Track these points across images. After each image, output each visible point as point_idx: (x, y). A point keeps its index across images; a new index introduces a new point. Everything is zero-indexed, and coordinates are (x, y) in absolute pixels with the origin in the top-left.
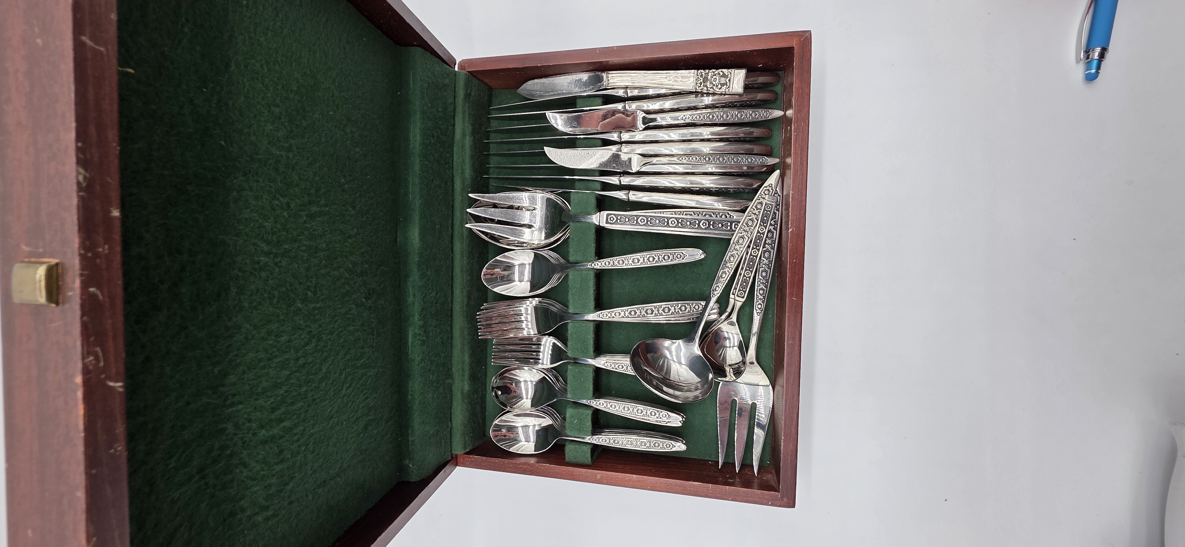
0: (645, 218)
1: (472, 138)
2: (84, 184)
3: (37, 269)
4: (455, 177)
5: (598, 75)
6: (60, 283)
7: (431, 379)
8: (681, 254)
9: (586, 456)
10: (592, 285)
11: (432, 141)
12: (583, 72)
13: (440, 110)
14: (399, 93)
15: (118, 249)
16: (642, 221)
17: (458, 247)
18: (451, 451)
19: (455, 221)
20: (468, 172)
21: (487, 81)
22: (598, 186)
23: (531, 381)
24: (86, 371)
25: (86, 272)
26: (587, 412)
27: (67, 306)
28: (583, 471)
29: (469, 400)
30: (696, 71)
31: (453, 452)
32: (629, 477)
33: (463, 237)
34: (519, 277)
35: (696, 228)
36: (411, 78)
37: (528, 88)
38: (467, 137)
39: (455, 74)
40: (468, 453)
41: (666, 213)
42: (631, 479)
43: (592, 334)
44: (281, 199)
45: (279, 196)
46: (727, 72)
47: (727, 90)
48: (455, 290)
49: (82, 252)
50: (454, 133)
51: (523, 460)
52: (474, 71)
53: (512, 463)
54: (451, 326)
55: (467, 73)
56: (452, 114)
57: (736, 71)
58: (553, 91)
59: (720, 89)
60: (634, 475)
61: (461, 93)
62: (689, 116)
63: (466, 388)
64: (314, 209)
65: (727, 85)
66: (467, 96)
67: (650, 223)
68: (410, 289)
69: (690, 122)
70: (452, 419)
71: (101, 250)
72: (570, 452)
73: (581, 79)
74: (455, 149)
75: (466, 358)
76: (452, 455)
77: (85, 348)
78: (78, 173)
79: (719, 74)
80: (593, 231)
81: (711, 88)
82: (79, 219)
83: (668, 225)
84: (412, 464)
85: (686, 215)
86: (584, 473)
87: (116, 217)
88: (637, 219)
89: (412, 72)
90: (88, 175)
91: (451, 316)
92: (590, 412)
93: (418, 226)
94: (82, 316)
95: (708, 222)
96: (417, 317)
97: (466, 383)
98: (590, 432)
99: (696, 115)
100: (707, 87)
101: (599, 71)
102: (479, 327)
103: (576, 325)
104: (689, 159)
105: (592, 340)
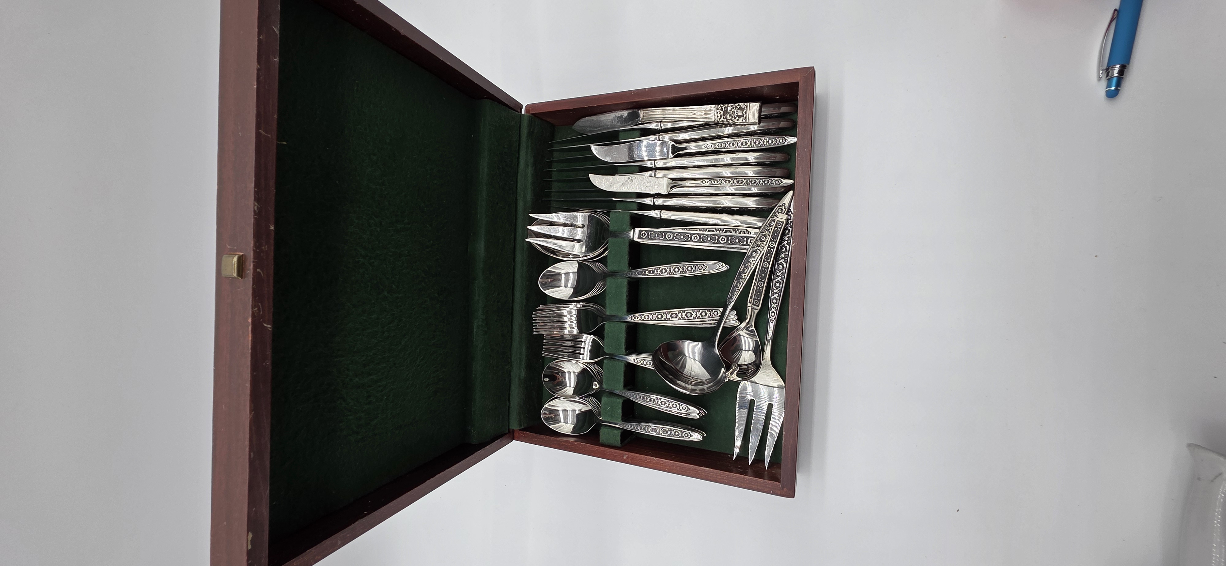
0: (671, 234)
1: (533, 168)
2: (257, 211)
3: (234, 257)
4: (518, 201)
5: (635, 112)
6: (244, 266)
7: (491, 363)
8: (702, 266)
9: (616, 439)
10: (625, 292)
11: (498, 172)
12: (624, 110)
13: (506, 146)
14: (473, 136)
15: (272, 248)
16: (669, 236)
17: (519, 257)
18: (509, 426)
19: (517, 237)
20: (529, 196)
21: (548, 120)
22: (635, 206)
23: (574, 372)
24: (253, 316)
25: (256, 260)
26: (618, 400)
27: (246, 279)
28: (613, 451)
29: (525, 385)
30: (717, 106)
31: (511, 427)
32: (650, 459)
33: (524, 249)
34: (565, 284)
35: (715, 243)
36: (482, 124)
37: (580, 125)
38: (530, 167)
39: (521, 117)
40: (523, 430)
41: (692, 230)
42: (652, 460)
43: (624, 334)
44: (375, 218)
45: (374, 217)
46: (743, 105)
47: (744, 121)
48: (515, 293)
49: (255, 249)
50: (518, 164)
51: (565, 439)
52: (536, 113)
53: (556, 440)
54: (512, 322)
55: (531, 115)
56: (517, 149)
57: (751, 104)
58: (600, 127)
59: (738, 120)
60: (654, 458)
61: (525, 131)
62: (712, 145)
63: (523, 374)
64: (399, 226)
65: (743, 117)
66: (530, 134)
67: (676, 239)
68: (476, 290)
69: (713, 149)
70: (511, 400)
71: (263, 248)
72: (604, 435)
73: (622, 116)
74: (519, 177)
75: (524, 350)
76: (509, 429)
77: (253, 303)
78: (255, 205)
79: (736, 107)
80: (627, 245)
81: (730, 120)
82: (254, 230)
83: (691, 241)
84: (473, 430)
85: (709, 231)
86: (613, 453)
87: (272, 229)
88: (665, 235)
89: (483, 118)
90: (259, 207)
91: (512, 314)
92: (620, 401)
93: (483, 239)
94: (253, 285)
95: (727, 237)
96: (480, 312)
97: (522, 370)
98: (621, 418)
99: (718, 144)
100: (727, 119)
101: (636, 108)
102: (534, 324)
103: (612, 325)
104: (711, 182)
105: (624, 338)
